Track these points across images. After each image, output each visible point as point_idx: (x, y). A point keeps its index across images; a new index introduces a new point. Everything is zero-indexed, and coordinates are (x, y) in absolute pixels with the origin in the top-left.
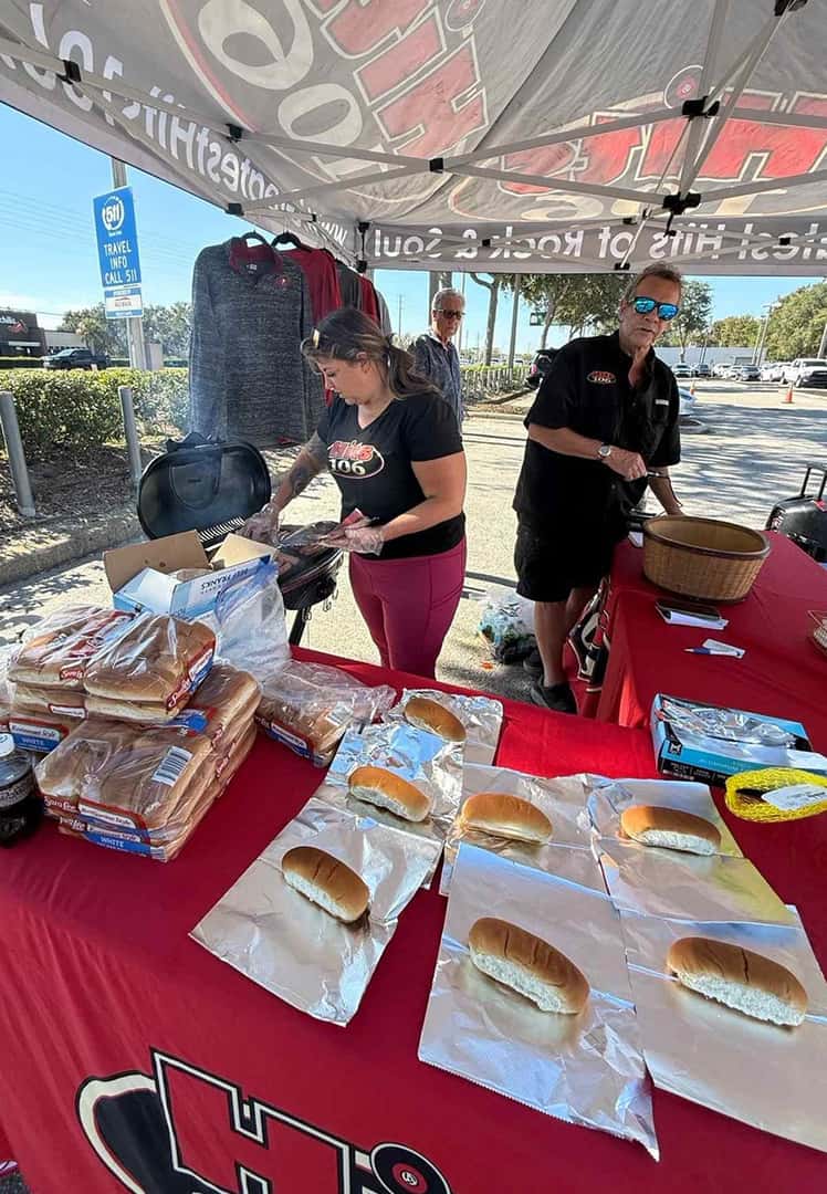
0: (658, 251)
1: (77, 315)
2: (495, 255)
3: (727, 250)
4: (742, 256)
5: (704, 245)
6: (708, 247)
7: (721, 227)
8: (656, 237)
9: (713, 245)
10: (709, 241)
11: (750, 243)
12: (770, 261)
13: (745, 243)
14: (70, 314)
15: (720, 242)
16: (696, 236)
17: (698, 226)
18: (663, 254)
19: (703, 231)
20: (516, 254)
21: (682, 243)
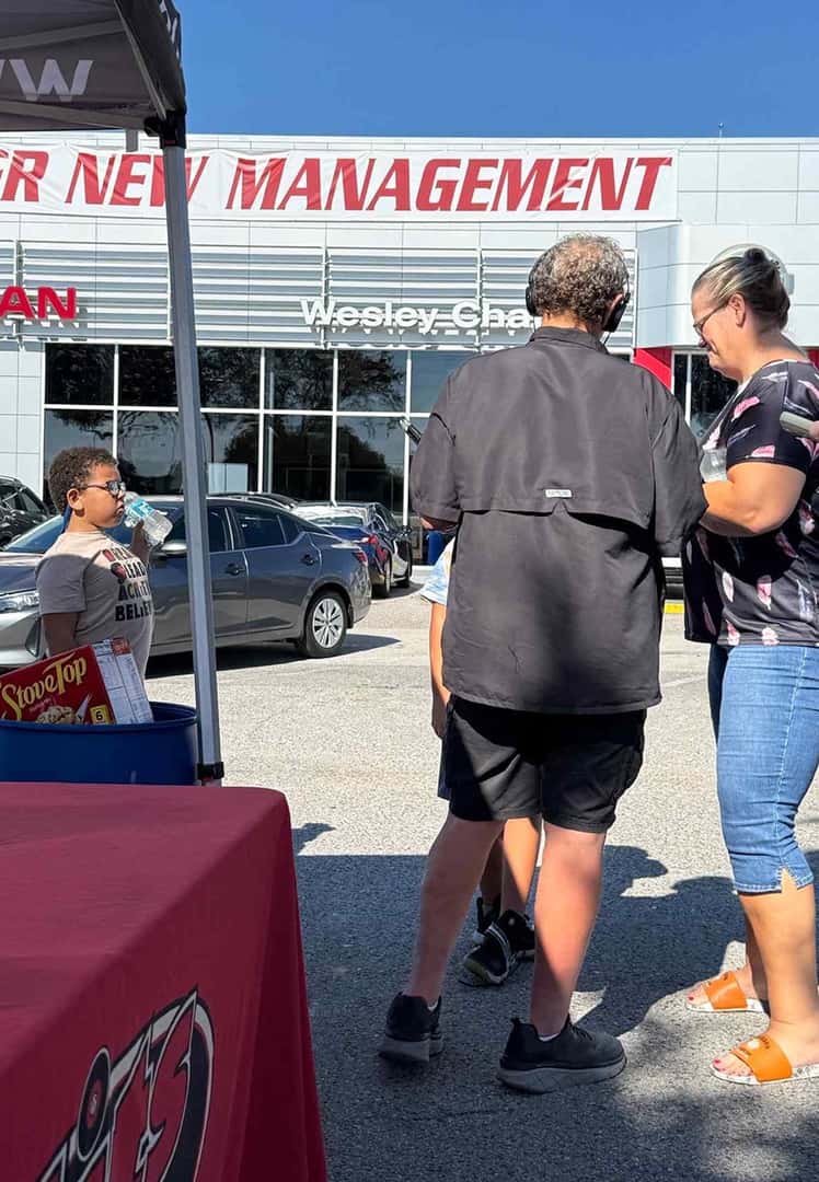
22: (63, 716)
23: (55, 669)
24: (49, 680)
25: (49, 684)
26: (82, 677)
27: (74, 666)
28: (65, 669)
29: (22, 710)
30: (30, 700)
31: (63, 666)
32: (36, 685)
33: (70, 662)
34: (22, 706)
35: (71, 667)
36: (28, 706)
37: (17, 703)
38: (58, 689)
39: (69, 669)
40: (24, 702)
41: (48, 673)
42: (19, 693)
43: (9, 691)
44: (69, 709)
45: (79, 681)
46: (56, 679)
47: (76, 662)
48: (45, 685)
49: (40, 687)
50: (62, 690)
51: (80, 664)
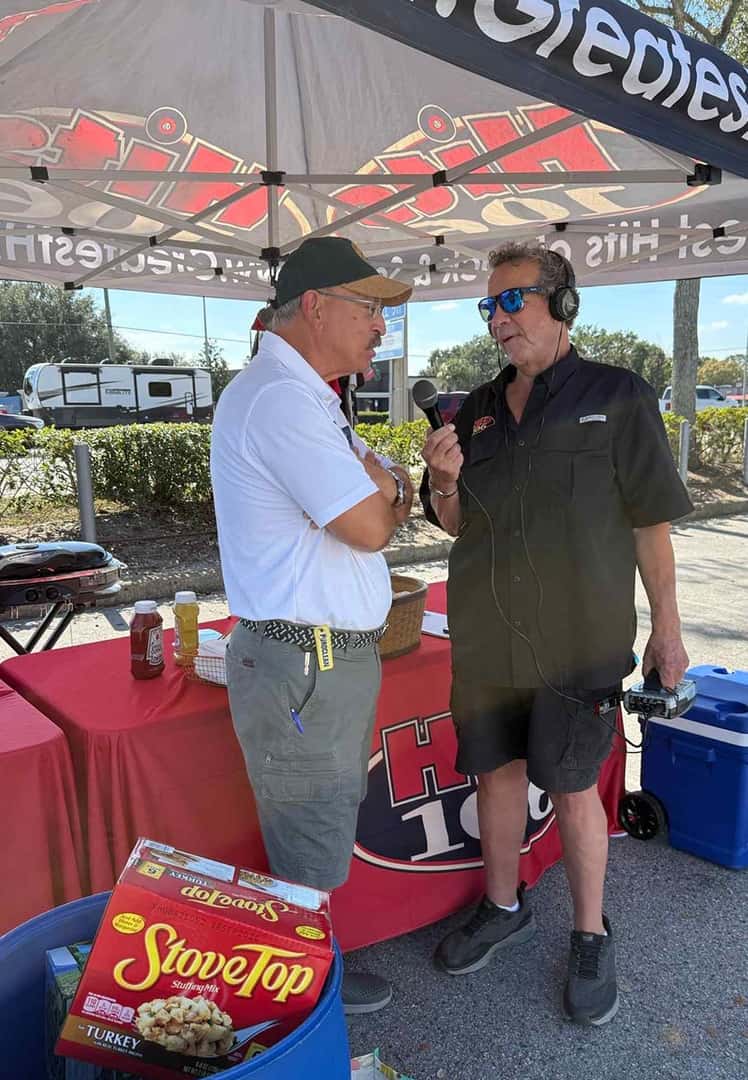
0: (594, 258)
1: (445, 353)
2: (446, 279)
3: (667, 248)
4: (683, 254)
5: (641, 246)
6: (645, 248)
7: (655, 223)
8: (590, 242)
9: (650, 244)
10: (645, 240)
11: (689, 237)
12: (715, 257)
13: (683, 237)
14: (436, 354)
15: (656, 240)
16: (630, 237)
17: (631, 224)
18: (599, 260)
19: (637, 230)
20: (464, 277)
21: (617, 244)
22: (209, 1022)
23: (258, 954)
24: (237, 964)
25: (232, 970)
26: (290, 995)
27: (290, 972)
28: (275, 966)
29: (162, 974)
30: (185, 969)
31: (274, 959)
32: (211, 956)
33: (289, 962)
34: (166, 969)
35: (284, 970)
36: (175, 975)
37: (162, 960)
38: (240, 986)
39: (278, 970)
40: (174, 965)
41: (243, 953)
42: (175, 949)
43: (161, 936)
44: (227, 1020)
45: (281, 997)
46: (247, 970)
47: (297, 969)
48: (225, 966)
49: (216, 961)
50: (245, 991)
51: (303, 974)
